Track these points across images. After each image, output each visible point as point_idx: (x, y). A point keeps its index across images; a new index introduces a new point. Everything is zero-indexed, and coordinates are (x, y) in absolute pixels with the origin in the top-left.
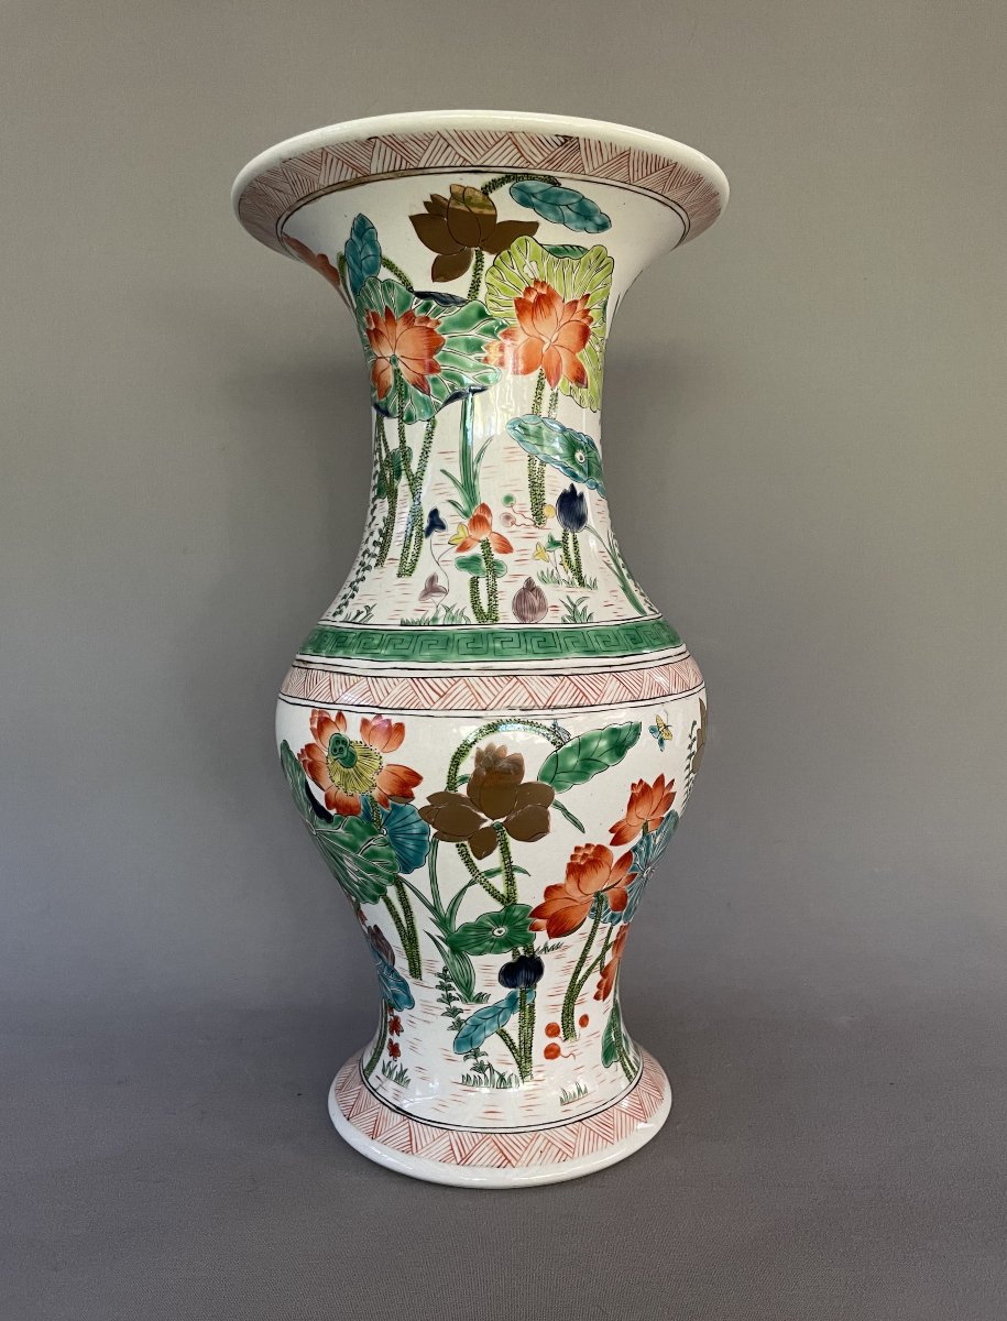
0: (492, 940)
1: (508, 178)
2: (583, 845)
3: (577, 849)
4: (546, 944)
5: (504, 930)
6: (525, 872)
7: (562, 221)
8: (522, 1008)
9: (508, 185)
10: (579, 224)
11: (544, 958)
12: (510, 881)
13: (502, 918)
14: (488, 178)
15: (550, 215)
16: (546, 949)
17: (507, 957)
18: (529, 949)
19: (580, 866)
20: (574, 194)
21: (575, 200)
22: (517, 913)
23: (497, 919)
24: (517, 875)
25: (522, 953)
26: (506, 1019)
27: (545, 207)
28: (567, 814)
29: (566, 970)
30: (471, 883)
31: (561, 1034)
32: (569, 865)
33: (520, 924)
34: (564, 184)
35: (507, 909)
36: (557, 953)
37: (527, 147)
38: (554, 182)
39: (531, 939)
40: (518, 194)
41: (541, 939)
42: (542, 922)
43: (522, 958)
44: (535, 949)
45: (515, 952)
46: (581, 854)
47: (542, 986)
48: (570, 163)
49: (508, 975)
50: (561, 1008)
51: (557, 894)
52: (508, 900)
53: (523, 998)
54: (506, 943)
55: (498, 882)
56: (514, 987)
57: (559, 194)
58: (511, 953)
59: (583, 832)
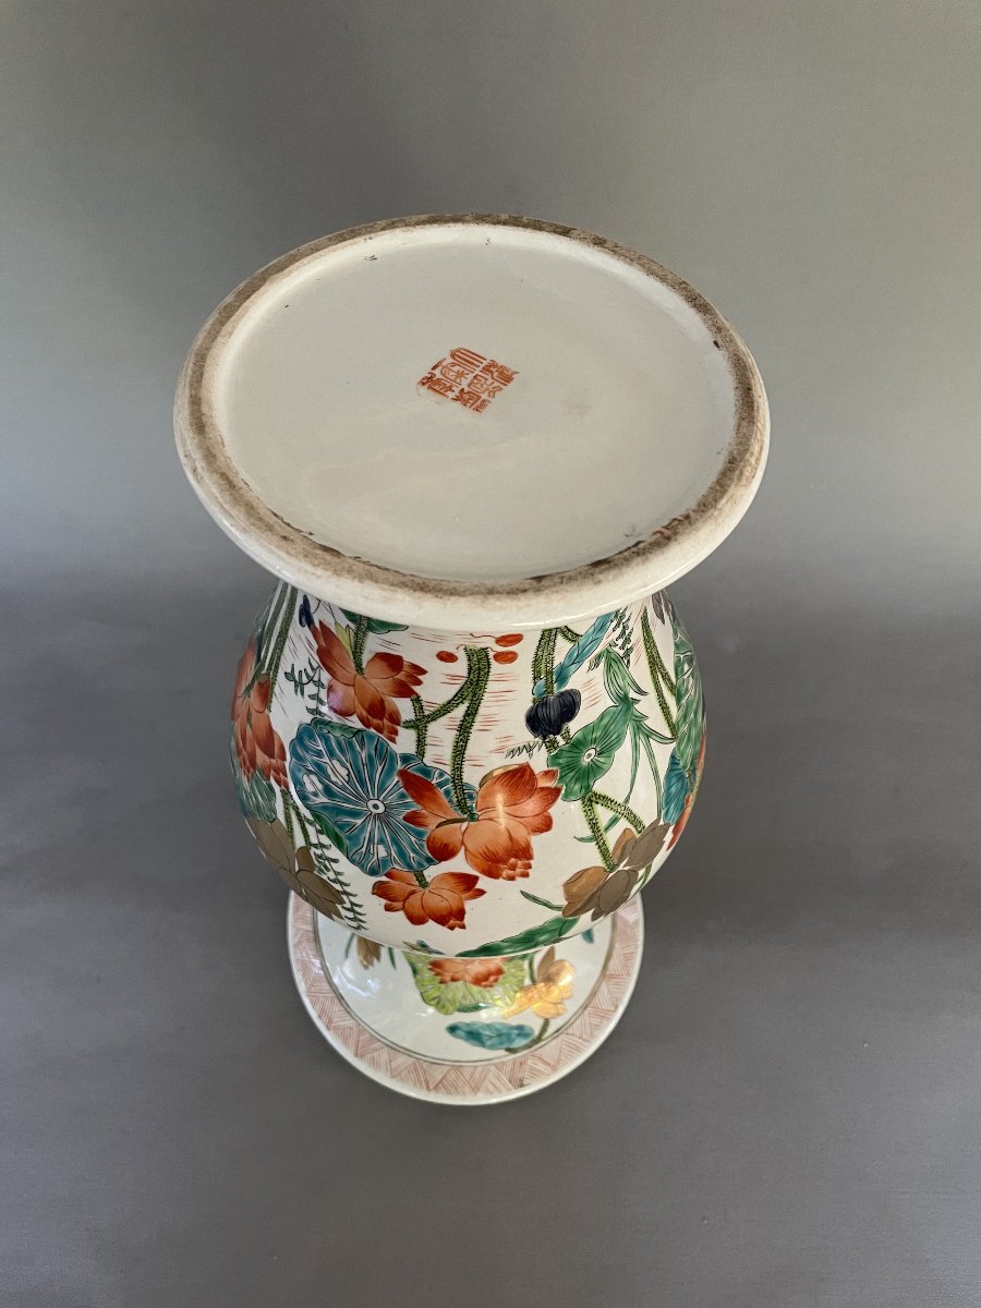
0: (595, 741)
1: (539, 1039)
2: (519, 879)
3: (526, 875)
4: (530, 756)
5: (585, 761)
6: (581, 840)
7: (489, 1026)
8: (549, 673)
9: (537, 1033)
10: (475, 1027)
11: (527, 737)
12: (593, 824)
13: (591, 775)
14: (550, 1030)
15: (499, 1027)
16: (529, 749)
17: (574, 726)
18: (552, 745)
19: (516, 857)
20: (492, 1047)
21: (489, 1043)
22: (577, 787)
23: (595, 770)
24: (589, 833)
25: (559, 738)
26: (569, 655)
27: (505, 1031)
28: (546, 904)
29: (490, 721)
30: (627, 800)
31: (491, 654)
32: (530, 857)
33: (571, 774)
34: (503, 1052)
35: (588, 788)
36: (512, 744)
37: (540, 1066)
38: (511, 1050)
39: (553, 760)
40: (527, 1031)
41: (539, 761)
42: (543, 783)
43: (558, 732)
44: (544, 747)
45: (567, 738)
46: (518, 871)
47: (525, 702)
48: (508, 1068)
49: (570, 706)
51: (537, 822)
52: (591, 799)
53: (549, 685)
54: (578, 746)
55: (603, 814)
56: (562, 694)
57: (502, 1043)
58: (572, 734)
59: (522, 892)
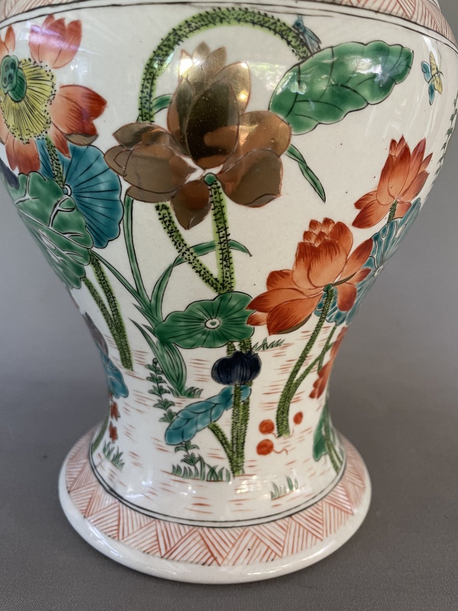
0: (204, 333)
2: (321, 220)
3: (313, 224)
4: (266, 339)
5: (218, 321)
6: (245, 250)
8: (236, 405)
11: (263, 356)
12: (226, 261)
13: (216, 307)
16: (265, 346)
17: (221, 352)
18: (246, 344)
19: (313, 248)
22: (233, 303)
23: (211, 309)
24: (235, 254)
25: (238, 349)
26: (219, 415)
28: (306, 170)
29: (284, 368)
30: (178, 262)
31: (275, 431)
32: (302, 246)
33: (235, 316)
35: (222, 297)
36: (276, 350)
39: (248, 334)
41: (260, 334)
42: (262, 316)
43: (238, 355)
44: (253, 345)
45: (230, 348)
46: (317, 232)
47: (259, 384)
49: (222, 370)
50: (276, 406)
51: (282, 283)
52: (223, 286)
53: (237, 395)
54: (220, 337)
55: (211, 262)
56: (228, 383)
58: (225, 348)
59: (324, 200)
